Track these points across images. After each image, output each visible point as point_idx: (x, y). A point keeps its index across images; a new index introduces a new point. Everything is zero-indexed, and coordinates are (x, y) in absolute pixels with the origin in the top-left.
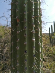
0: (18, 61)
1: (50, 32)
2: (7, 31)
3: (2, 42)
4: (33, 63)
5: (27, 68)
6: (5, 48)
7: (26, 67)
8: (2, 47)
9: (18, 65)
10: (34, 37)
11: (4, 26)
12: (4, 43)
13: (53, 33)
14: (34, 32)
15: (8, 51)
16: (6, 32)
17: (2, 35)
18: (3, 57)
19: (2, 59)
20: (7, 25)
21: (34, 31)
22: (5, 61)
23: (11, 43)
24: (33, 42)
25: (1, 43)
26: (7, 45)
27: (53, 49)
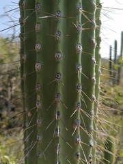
0: (39, 97)
1: (111, 56)
2: (14, 49)
3: (3, 72)
4: (76, 103)
5: (61, 113)
6: (11, 86)
7: (58, 112)
8: (4, 83)
9: (39, 106)
10: (80, 42)
11: (7, 39)
12: (8, 76)
13: (117, 58)
14: (82, 29)
15: (17, 92)
16: (13, 51)
17: (2, 58)
18: (7, 104)
19: (5, 107)
21: (81, 25)
22: (12, 112)
23: (21, 56)
24: (78, 54)
25: (3, 75)
26: (15, 81)
27: (115, 91)
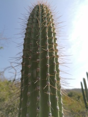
20: (14, 80)
